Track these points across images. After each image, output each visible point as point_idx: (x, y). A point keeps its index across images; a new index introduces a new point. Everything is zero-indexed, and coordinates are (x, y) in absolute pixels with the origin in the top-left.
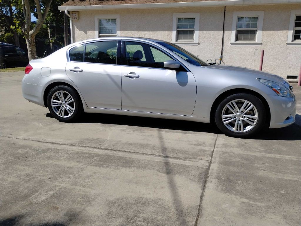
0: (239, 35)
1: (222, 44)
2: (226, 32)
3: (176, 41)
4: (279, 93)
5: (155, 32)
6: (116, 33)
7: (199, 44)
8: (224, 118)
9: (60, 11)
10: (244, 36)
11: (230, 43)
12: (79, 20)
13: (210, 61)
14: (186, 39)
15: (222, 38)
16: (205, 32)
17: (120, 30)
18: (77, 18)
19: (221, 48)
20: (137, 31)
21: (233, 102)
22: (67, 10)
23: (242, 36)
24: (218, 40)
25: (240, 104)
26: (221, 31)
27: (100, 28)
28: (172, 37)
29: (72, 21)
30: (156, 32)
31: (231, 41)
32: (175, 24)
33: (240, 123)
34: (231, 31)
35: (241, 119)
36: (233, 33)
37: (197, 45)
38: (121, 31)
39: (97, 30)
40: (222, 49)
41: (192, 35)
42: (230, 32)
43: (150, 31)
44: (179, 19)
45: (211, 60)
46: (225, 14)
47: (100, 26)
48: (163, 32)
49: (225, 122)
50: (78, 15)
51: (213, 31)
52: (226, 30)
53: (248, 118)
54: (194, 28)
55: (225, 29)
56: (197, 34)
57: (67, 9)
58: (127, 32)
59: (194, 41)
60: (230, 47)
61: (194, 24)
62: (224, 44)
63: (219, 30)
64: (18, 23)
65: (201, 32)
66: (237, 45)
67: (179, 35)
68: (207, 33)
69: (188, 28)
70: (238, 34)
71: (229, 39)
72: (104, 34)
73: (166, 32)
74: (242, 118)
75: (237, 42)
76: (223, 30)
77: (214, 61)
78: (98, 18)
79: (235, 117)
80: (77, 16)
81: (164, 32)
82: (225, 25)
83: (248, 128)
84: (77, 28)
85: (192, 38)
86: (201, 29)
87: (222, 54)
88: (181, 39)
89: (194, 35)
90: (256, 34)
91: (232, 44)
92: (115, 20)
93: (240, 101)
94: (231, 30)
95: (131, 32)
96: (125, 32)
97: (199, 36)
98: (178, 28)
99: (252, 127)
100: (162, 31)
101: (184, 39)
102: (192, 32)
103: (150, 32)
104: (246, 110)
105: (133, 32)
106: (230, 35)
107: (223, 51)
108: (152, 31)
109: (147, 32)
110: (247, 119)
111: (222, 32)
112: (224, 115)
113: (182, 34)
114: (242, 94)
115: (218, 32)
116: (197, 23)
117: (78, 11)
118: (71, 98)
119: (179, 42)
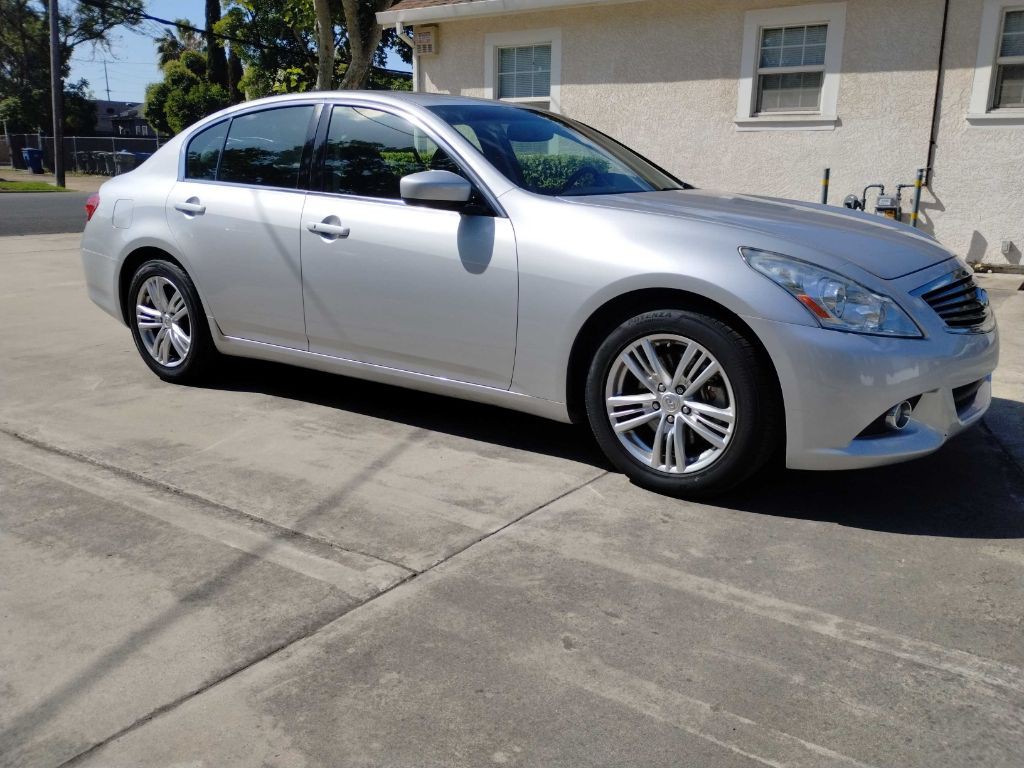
0: (1007, 84)
1: (930, 123)
2: (950, 75)
3: (751, 116)
4: (827, 316)
5: (678, 84)
6: (547, 94)
7: (838, 123)
8: (617, 409)
9: (382, 26)
11: (965, 116)
12: (437, 53)
13: (879, 189)
14: (794, 105)
15: (934, 97)
16: (864, 77)
17: (562, 83)
18: (433, 47)
19: (929, 138)
20: (617, 83)
21: (644, 342)
22: (403, 23)
23: (1019, 88)
24: (918, 108)
25: (670, 356)
26: (930, 68)
27: (501, 77)
28: (736, 101)
29: (419, 58)
30: (681, 84)
31: (970, 111)
33: (672, 436)
34: (972, 70)
35: (676, 417)
36: (983, 77)
37: (832, 127)
38: (564, 87)
39: (489, 87)
40: (932, 142)
41: (814, 90)
42: (969, 72)
43: (659, 81)
44: (767, 32)
45: (882, 186)
47: (501, 71)
48: (705, 82)
49: (617, 425)
50: (437, 37)
51: (898, 69)
52: (953, 67)
53: (702, 415)
54: (821, 62)
55: (946, 60)
56: (832, 82)
57: (401, 19)
58: (584, 87)
59: (821, 111)
60: (966, 132)
61: (823, 50)
62: (943, 122)
63: (922, 68)
64: (298, 74)
65: (848, 77)
66: (993, 127)
67: (765, 92)
68: (872, 80)
69: (799, 64)
70: (1002, 82)
71: (963, 102)
72: (513, 96)
73: (718, 81)
74: (680, 414)
75: (997, 111)
76: (937, 65)
77: (896, 191)
78: (497, 44)
79: (656, 406)
80: (432, 42)
81: (711, 82)
82: (948, 47)
83: (706, 458)
84: (433, 83)
85: (814, 103)
86: (849, 66)
87: (930, 162)
88: (774, 106)
89: (823, 89)
91: (974, 122)
92: (548, 48)
93: (671, 341)
94: (972, 63)
95: (597, 86)
96: (577, 87)
97: (842, 91)
98: (763, 65)
99: (718, 453)
100: (702, 79)
101: (783, 106)
102: (815, 80)
103: (662, 84)
104: (693, 380)
105: (603, 85)
106: (969, 84)
107: (937, 151)
108: (666, 80)
109: (649, 85)
110: (698, 421)
111: (936, 73)
112: (615, 395)
113: (776, 88)
114: (676, 314)
115: (918, 74)
116: (834, 44)
117: (436, 25)
118: (182, 301)
119: (763, 116)
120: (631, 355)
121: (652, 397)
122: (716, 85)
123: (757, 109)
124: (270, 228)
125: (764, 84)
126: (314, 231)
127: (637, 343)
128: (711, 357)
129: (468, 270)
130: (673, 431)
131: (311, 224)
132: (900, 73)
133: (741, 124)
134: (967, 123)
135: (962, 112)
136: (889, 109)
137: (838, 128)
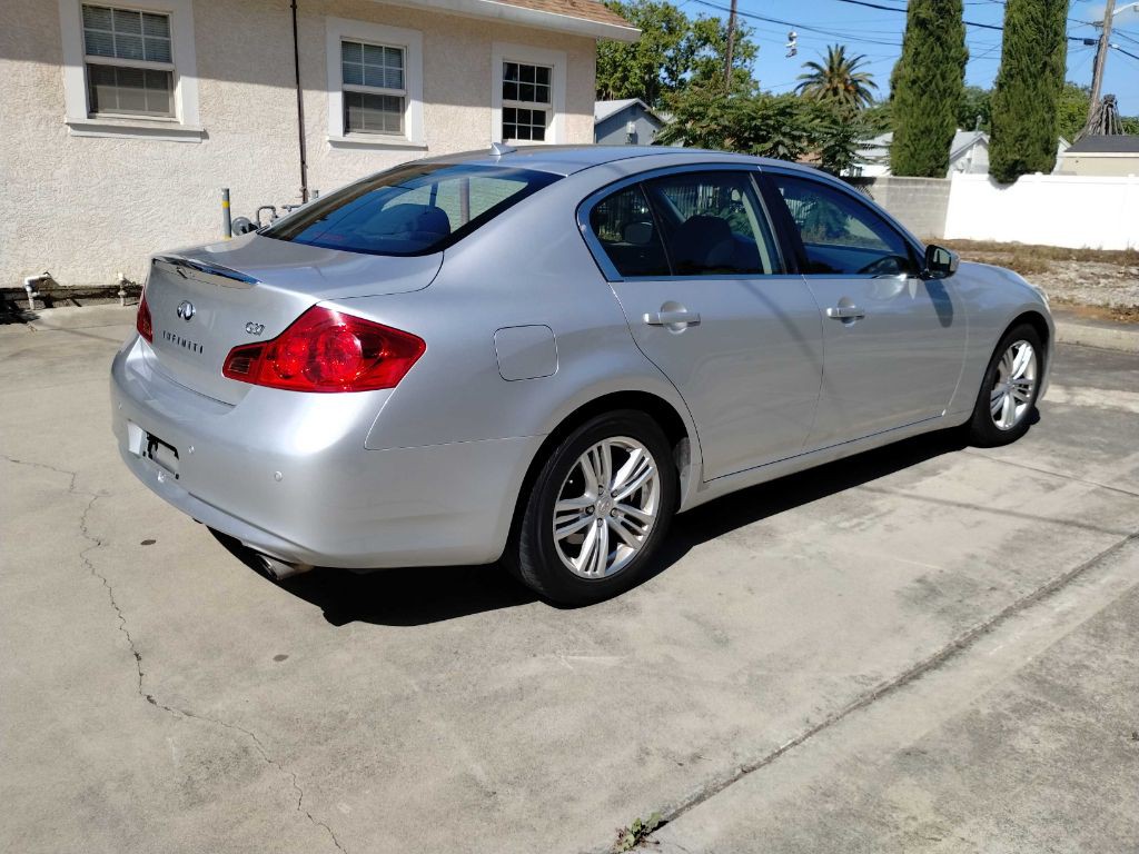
0: (353, 110)
1: (298, 143)
2: (308, 95)
3: (89, 117)
7: (203, 135)
10: (366, 115)
11: (328, 138)
13: (272, 212)
14: (138, 108)
15: (297, 116)
16: (225, 86)
19: (299, 158)
23: (361, 114)
24: (283, 125)
26: (290, 86)
28: (63, 95)
31: (330, 132)
32: (72, 30)
34: (325, 92)
36: (336, 99)
37: (199, 139)
40: (303, 162)
41: (164, 91)
42: (323, 94)
45: (273, 208)
46: (298, 19)
48: (7, 63)
51: (257, 83)
52: (309, 88)
54: (169, 59)
55: (302, 79)
59: (178, 119)
60: (330, 154)
61: (168, 43)
62: (308, 142)
63: (283, 85)
65: (208, 84)
66: (348, 150)
67: (99, 87)
69: (140, 58)
70: (347, 108)
71: (323, 124)
73: (29, 66)
75: (350, 134)
76: (295, 84)
82: (302, 66)
85: (165, 107)
86: (205, 72)
87: (304, 181)
88: (112, 107)
89: (179, 93)
90: (404, 111)
91: (335, 144)
94: (324, 86)
97: (204, 99)
98: (90, 51)
101: (125, 107)
102: (162, 80)
106: (325, 107)
107: (308, 171)
111: (295, 92)
113: (112, 84)
115: (276, 90)
119: (103, 118)
123: (93, 107)
125: (93, 77)
132: (261, 87)
133: (75, 126)
134: (329, 145)
135: (323, 134)
136: (256, 125)
137: (205, 141)
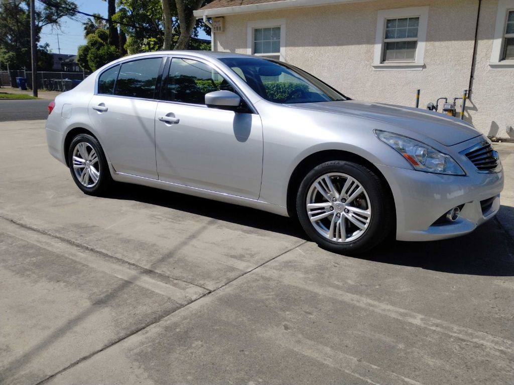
0: (509, 47)
1: (471, 67)
2: (480, 43)
3: (381, 63)
4: (417, 164)
5: (344, 47)
6: (279, 51)
7: (424, 67)
8: (312, 210)
9: (196, 17)
11: (488, 64)
12: (224, 31)
13: (445, 100)
14: (403, 58)
15: (472, 54)
16: (437, 44)
17: (286, 46)
18: (222, 28)
19: (470, 75)
20: (314, 46)
21: (326, 177)
22: (207, 16)
24: (465, 59)
25: (339, 184)
26: (471, 39)
27: (255, 43)
28: (373, 56)
29: (214, 34)
30: (346, 46)
31: (491, 60)
33: (340, 224)
34: (491, 41)
35: (341, 214)
36: (497, 45)
37: (421, 69)
38: (287, 48)
39: (249, 48)
40: (472, 77)
41: (412, 50)
43: (335, 45)
44: (389, 21)
45: (446, 98)
46: (481, 6)
47: (255, 40)
48: (358, 46)
49: (312, 218)
50: (224, 23)
51: (454, 40)
52: (482, 39)
53: (354, 213)
54: (416, 36)
55: (479, 35)
56: (421, 46)
57: (206, 14)
58: (297, 48)
59: (416, 61)
60: (488, 72)
61: (417, 30)
62: (477, 66)
63: (467, 39)
64: (154, 41)
65: (429, 44)
66: (503, 69)
67: (388, 51)
68: (441, 45)
69: (405, 37)
70: (507, 47)
71: (488, 57)
72: (261, 53)
73: (364, 46)
74: (344, 212)
75: (504, 61)
76: (474, 38)
77: (453, 101)
78: (253, 27)
79: (331, 209)
80: (221, 26)
81: (361, 46)
82: (480, 29)
83: (356, 235)
84: (221, 46)
85: (412, 56)
86: (430, 38)
87: (470, 86)
88: (392, 58)
89: (417, 50)
91: (493, 66)
92: (279, 28)
93: (339, 176)
94: (492, 37)
96: (293, 48)
97: (426, 51)
98: (387, 37)
99: (362, 232)
100: (356, 44)
101: (397, 58)
102: (413, 45)
103: (336, 47)
104: (350, 195)
105: (307, 47)
106: (490, 48)
107: (474, 81)
108: (338, 45)
109: (330, 47)
110: (353, 216)
111: (474, 42)
112: (311, 203)
113: (393, 49)
114: (342, 163)
115: (464, 42)
116: (422, 27)
117: (223, 17)
118: (96, 155)
119: (386, 63)
120: (319, 183)
121: (330, 204)
122: (363, 48)
123: (383, 59)
124: (139, 118)
125: (387, 47)
126: (162, 120)
127: (322, 177)
128: (359, 184)
129: (238, 140)
130: (340, 221)
131: (160, 117)
133: (375, 67)
134: (489, 67)
135: (487, 62)
136: (450, 60)
137: (424, 69)
